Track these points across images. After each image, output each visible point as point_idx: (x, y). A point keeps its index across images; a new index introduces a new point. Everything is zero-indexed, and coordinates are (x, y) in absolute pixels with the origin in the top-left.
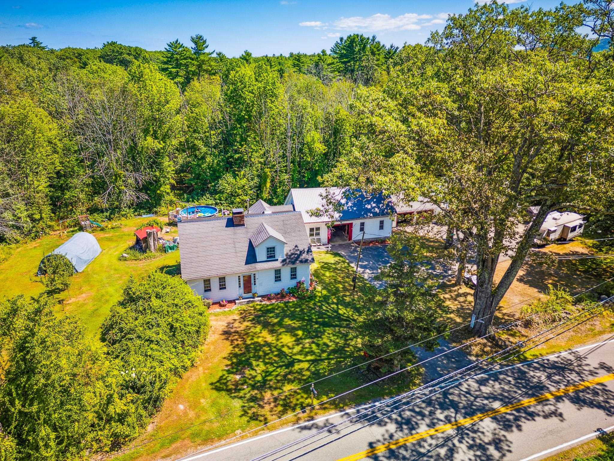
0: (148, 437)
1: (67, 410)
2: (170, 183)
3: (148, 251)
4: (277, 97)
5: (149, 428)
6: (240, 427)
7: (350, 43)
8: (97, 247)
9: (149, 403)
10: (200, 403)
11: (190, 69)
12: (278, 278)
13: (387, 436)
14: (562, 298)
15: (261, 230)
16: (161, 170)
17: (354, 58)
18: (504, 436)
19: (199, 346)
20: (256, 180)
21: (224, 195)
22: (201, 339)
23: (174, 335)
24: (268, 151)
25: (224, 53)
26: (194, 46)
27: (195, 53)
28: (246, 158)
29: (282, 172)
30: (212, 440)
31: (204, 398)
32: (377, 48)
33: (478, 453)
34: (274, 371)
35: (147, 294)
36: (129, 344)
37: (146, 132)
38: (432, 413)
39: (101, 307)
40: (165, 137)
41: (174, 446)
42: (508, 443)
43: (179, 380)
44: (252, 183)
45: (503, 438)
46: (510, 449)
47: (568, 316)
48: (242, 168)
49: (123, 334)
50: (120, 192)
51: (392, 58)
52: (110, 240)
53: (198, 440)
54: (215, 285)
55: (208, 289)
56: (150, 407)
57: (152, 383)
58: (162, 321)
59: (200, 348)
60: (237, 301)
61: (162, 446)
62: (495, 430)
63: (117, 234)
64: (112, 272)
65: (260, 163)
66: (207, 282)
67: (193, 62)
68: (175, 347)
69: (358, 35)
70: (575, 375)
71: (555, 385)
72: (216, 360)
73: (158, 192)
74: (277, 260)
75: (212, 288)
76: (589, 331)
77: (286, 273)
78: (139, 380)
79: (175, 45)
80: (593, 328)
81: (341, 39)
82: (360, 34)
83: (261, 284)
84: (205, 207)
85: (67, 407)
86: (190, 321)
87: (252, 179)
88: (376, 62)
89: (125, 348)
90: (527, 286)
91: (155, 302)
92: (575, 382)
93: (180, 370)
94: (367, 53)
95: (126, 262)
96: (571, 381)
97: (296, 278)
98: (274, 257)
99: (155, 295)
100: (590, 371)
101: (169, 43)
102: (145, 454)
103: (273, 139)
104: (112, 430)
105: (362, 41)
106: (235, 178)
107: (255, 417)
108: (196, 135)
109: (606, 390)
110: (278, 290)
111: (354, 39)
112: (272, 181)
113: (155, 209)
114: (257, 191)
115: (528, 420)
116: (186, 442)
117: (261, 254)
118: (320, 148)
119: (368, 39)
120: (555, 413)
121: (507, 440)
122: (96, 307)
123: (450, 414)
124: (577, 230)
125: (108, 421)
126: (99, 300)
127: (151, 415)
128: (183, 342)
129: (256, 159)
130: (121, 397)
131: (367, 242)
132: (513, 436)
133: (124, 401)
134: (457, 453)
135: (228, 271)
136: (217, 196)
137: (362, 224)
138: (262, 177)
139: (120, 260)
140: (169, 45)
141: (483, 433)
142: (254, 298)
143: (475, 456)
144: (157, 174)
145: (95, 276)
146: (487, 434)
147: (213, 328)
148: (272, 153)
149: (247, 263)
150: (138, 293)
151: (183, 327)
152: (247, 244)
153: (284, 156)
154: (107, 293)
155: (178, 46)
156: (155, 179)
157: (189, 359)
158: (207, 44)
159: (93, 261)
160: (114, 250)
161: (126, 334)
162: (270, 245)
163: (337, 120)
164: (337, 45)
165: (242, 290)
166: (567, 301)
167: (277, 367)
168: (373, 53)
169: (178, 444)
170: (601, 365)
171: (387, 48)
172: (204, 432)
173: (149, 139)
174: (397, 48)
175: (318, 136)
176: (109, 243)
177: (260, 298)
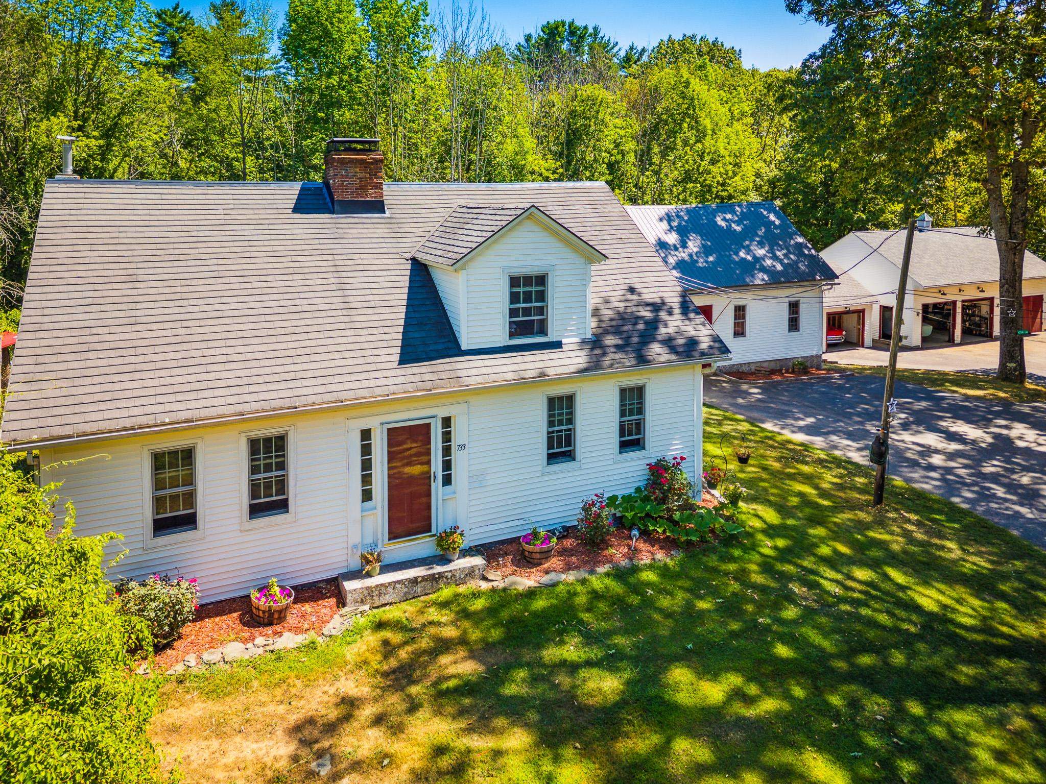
7: (549, 38)
12: (561, 444)
54: (222, 485)
55: (174, 517)
60: (350, 586)
66: (174, 467)
69: (563, 23)
74: (558, 345)
75: (203, 507)
81: (529, 37)
82: (568, 20)
83: (479, 480)
97: (640, 445)
98: (544, 328)
135: (308, 393)
137: (739, 311)
142: (444, 560)
149: (409, 355)
152: (402, 278)
162: (527, 263)
165: (379, 516)
177: (478, 561)
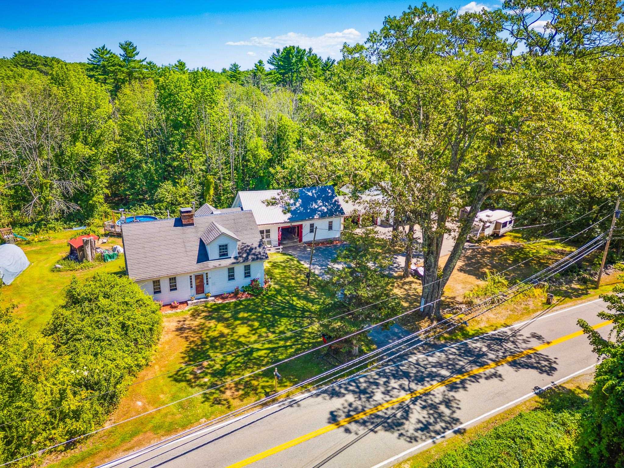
0: (107, 434)
1: (17, 407)
2: (103, 193)
3: (84, 261)
4: (216, 104)
5: (107, 426)
6: (204, 416)
7: (287, 55)
8: (25, 259)
9: (105, 400)
10: (159, 398)
11: (119, 76)
12: (231, 277)
13: (346, 405)
14: (499, 282)
15: (212, 228)
16: (94, 179)
17: (291, 69)
18: (453, 397)
19: (153, 346)
20: (198, 187)
21: (165, 204)
22: (155, 337)
23: (126, 334)
24: (210, 158)
25: (155, 62)
26: (122, 53)
27: (124, 60)
28: (186, 165)
29: (225, 179)
30: (176, 430)
31: (163, 393)
32: (314, 61)
33: (431, 412)
34: (233, 360)
35: (93, 294)
36: (77, 344)
37: (75, 138)
38: (386, 383)
39: (37, 317)
40: (97, 143)
41: (135, 439)
42: (457, 401)
43: (134, 379)
44: (193, 192)
45: (451, 398)
46: (458, 406)
47: (505, 298)
48: (183, 175)
49: (69, 336)
50: (47, 203)
51: (329, 71)
52: (38, 253)
53: (162, 432)
54: (165, 286)
55: (157, 291)
56: (106, 404)
57: (107, 380)
58: (111, 320)
59: (154, 347)
60: (189, 302)
61: (123, 440)
62: (444, 392)
63: (46, 247)
64: (45, 283)
65: (201, 170)
66: (156, 283)
67: (123, 69)
68: (127, 346)
69: (294, 47)
70: (510, 343)
71: (495, 353)
72: (172, 358)
73: (91, 202)
74: (230, 258)
75: (162, 289)
76: (524, 309)
77: (239, 270)
78: (92, 376)
79: (101, 52)
80: (527, 307)
81: (278, 51)
82: (296, 46)
83: (214, 284)
84: (143, 217)
85: (17, 404)
86: (142, 319)
87: (194, 187)
88: (314, 74)
89: (73, 349)
90: (467, 275)
91: (103, 301)
92: (511, 349)
93: (134, 368)
94: (304, 64)
95: (60, 273)
96: (508, 349)
97: (250, 276)
98: (227, 255)
99: (102, 294)
100: (523, 340)
101: (94, 49)
102: (105, 449)
103: (214, 146)
104: (67, 429)
105: (298, 52)
106: (175, 186)
107: (218, 402)
108: (130, 143)
109: (537, 354)
110: (232, 289)
111: (290, 50)
112: (216, 189)
113: (88, 221)
114: (200, 199)
115: (473, 382)
116: (148, 434)
117: (213, 251)
118: (264, 154)
119: (305, 50)
120: (495, 375)
121: (455, 399)
122: (30, 318)
123: (404, 382)
124: (508, 225)
125: (62, 420)
126: (35, 311)
127: (108, 412)
128: (136, 340)
129: (198, 166)
130: (75, 394)
131: (317, 243)
132: (460, 395)
133: (78, 397)
134: (412, 413)
135: (179, 270)
136: (156, 206)
137: (312, 226)
138: (205, 184)
139: (53, 271)
140: (95, 52)
141: (433, 395)
142: (207, 298)
143: (429, 414)
144: (89, 182)
145: (26, 288)
146: (437, 395)
147: (166, 329)
148: (214, 160)
149: (199, 261)
150: (83, 294)
151: (135, 324)
152: (198, 243)
153: (226, 163)
154: (42, 303)
155: (106, 53)
156: (86, 188)
157: (143, 358)
158: (137, 51)
159: (22, 273)
160: (44, 262)
161: (73, 335)
162: (223, 243)
163: (279, 127)
164: (274, 55)
165: (194, 291)
166: (503, 285)
167: (237, 357)
168: (311, 65)
169: (140, 437)
170: (533, 335)
171: (324, 61)
172: (167, 424)
173: (79, 145)
174: (334, 61)
175: (261, 142)
176: (39, 256)
177: (213, 298)
